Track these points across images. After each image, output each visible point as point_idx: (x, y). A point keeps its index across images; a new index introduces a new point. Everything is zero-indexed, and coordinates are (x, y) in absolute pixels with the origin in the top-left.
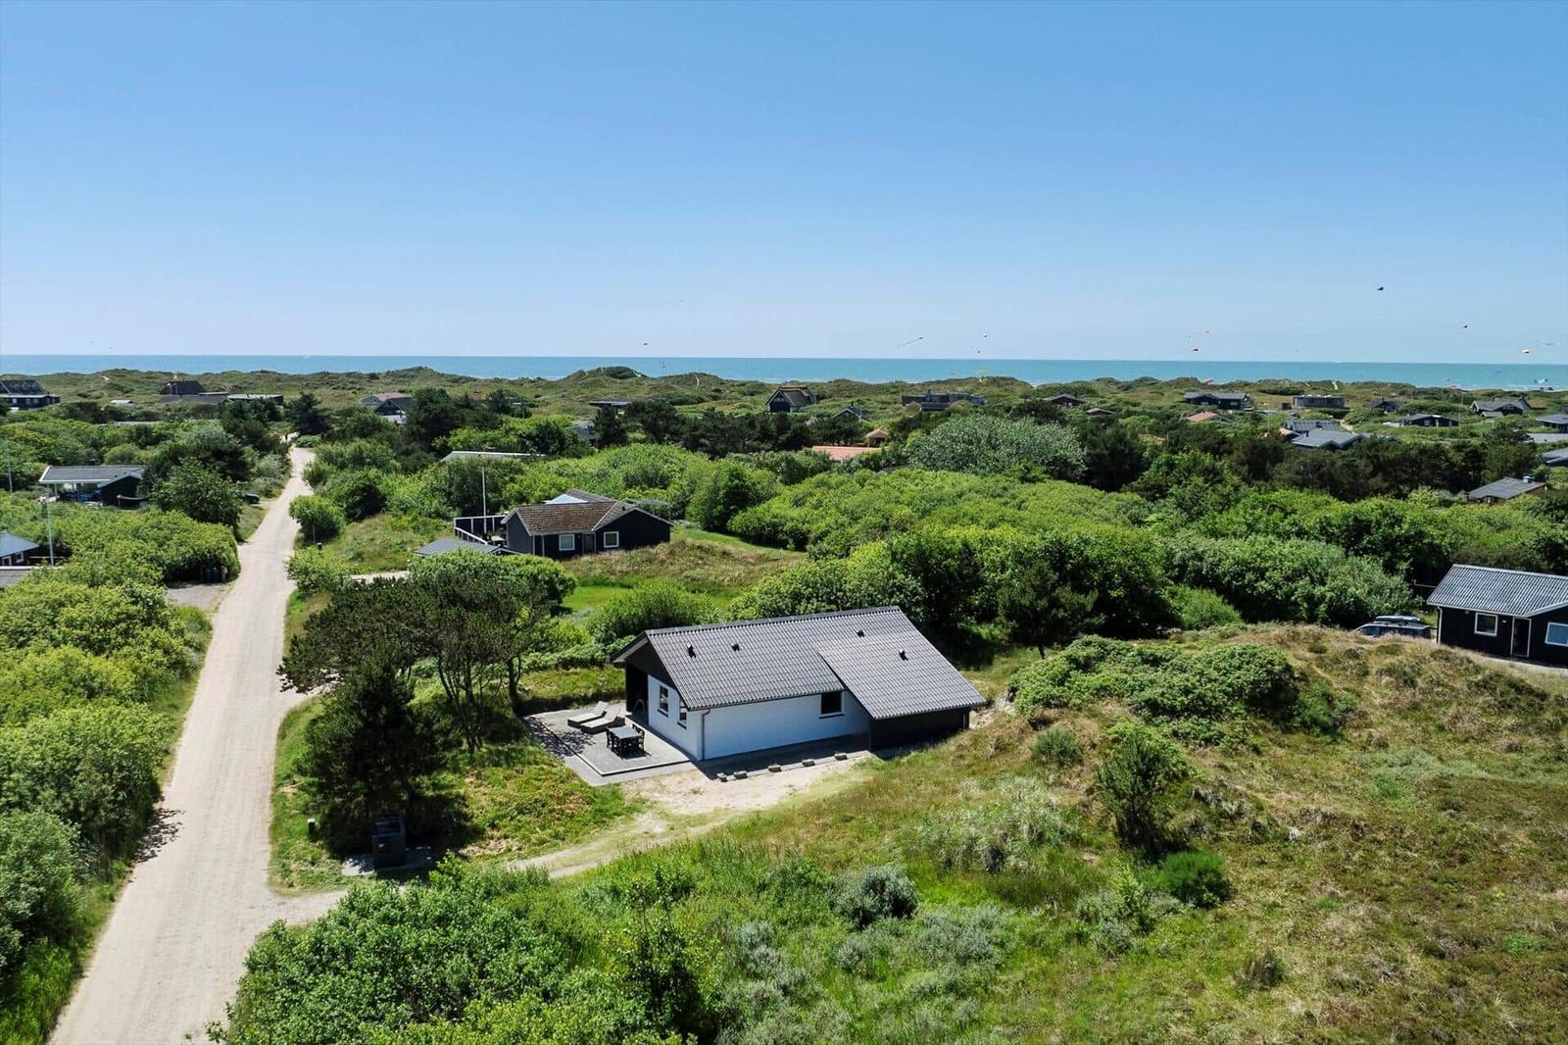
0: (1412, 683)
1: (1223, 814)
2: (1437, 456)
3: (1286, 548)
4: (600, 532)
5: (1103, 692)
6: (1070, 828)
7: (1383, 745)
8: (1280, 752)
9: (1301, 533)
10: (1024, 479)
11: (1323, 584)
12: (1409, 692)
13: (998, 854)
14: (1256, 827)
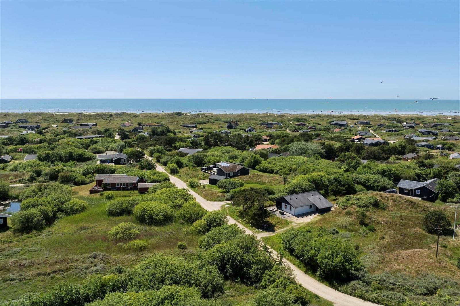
0: (396, 201)
1: (373, 221)
2: (396, 149)
3: (372, 176)
4: (237, 172)
5: (352, 204)
6: (354, 223)
7: (392, 211)
8: (378, 212)
9: (374, 173)
10: (316, 159)
11: (379, 183)
12: (395, 203)
13: (346, 227)
14: (377, 222)
